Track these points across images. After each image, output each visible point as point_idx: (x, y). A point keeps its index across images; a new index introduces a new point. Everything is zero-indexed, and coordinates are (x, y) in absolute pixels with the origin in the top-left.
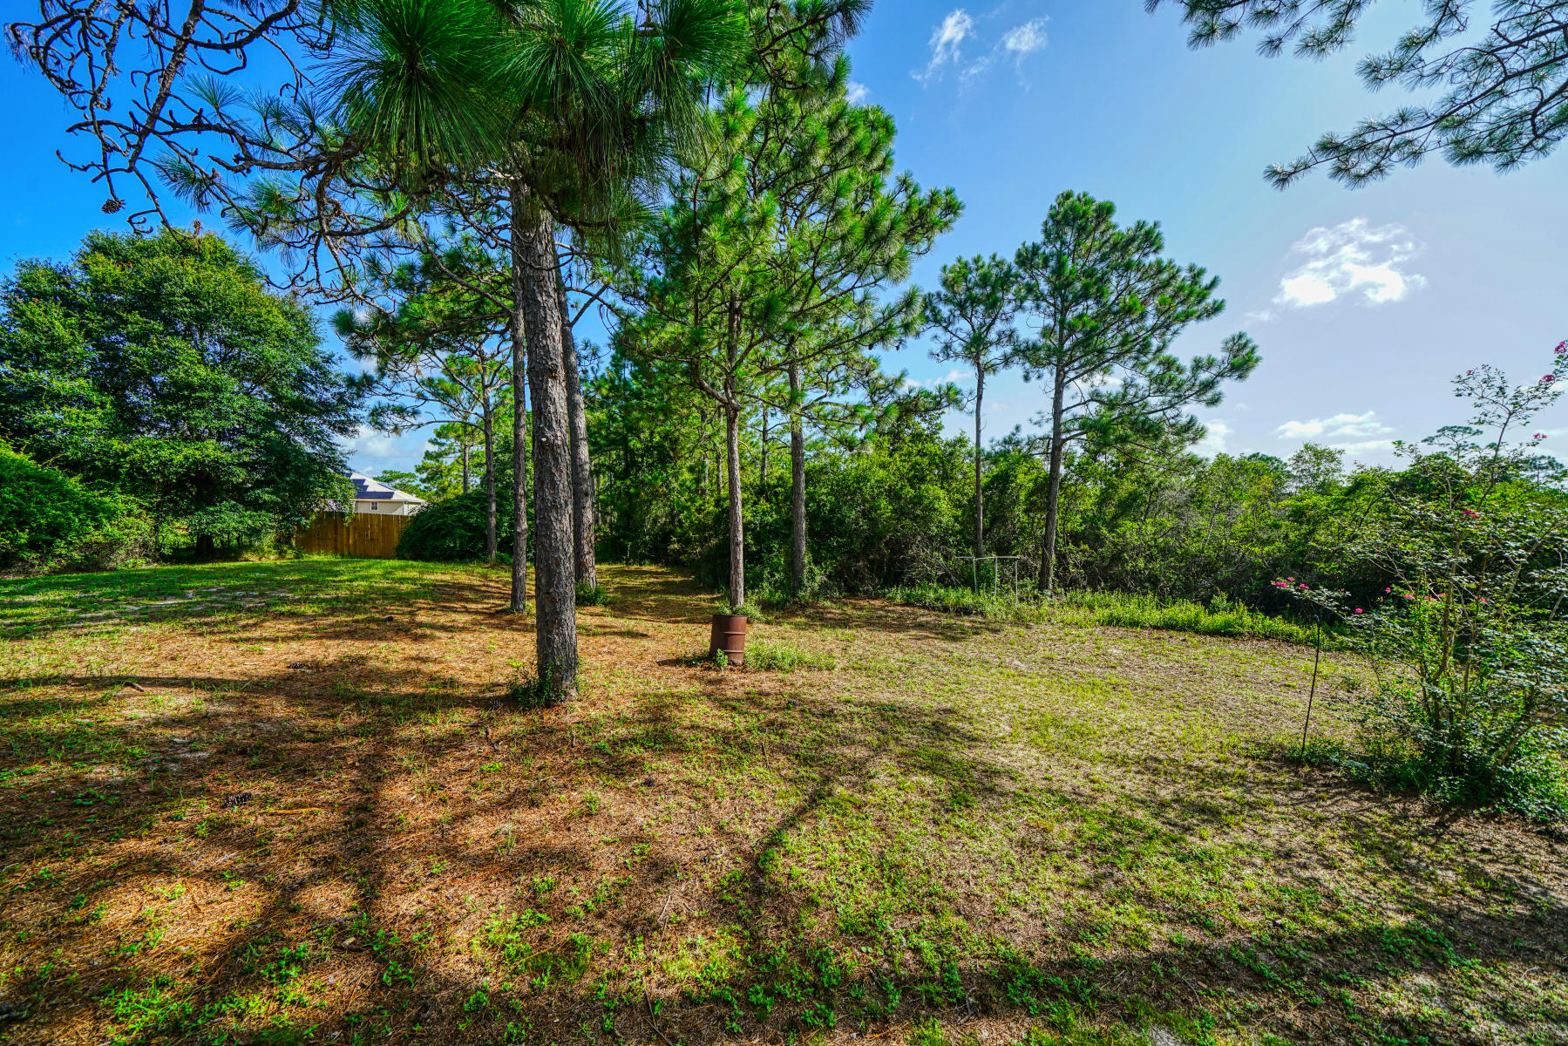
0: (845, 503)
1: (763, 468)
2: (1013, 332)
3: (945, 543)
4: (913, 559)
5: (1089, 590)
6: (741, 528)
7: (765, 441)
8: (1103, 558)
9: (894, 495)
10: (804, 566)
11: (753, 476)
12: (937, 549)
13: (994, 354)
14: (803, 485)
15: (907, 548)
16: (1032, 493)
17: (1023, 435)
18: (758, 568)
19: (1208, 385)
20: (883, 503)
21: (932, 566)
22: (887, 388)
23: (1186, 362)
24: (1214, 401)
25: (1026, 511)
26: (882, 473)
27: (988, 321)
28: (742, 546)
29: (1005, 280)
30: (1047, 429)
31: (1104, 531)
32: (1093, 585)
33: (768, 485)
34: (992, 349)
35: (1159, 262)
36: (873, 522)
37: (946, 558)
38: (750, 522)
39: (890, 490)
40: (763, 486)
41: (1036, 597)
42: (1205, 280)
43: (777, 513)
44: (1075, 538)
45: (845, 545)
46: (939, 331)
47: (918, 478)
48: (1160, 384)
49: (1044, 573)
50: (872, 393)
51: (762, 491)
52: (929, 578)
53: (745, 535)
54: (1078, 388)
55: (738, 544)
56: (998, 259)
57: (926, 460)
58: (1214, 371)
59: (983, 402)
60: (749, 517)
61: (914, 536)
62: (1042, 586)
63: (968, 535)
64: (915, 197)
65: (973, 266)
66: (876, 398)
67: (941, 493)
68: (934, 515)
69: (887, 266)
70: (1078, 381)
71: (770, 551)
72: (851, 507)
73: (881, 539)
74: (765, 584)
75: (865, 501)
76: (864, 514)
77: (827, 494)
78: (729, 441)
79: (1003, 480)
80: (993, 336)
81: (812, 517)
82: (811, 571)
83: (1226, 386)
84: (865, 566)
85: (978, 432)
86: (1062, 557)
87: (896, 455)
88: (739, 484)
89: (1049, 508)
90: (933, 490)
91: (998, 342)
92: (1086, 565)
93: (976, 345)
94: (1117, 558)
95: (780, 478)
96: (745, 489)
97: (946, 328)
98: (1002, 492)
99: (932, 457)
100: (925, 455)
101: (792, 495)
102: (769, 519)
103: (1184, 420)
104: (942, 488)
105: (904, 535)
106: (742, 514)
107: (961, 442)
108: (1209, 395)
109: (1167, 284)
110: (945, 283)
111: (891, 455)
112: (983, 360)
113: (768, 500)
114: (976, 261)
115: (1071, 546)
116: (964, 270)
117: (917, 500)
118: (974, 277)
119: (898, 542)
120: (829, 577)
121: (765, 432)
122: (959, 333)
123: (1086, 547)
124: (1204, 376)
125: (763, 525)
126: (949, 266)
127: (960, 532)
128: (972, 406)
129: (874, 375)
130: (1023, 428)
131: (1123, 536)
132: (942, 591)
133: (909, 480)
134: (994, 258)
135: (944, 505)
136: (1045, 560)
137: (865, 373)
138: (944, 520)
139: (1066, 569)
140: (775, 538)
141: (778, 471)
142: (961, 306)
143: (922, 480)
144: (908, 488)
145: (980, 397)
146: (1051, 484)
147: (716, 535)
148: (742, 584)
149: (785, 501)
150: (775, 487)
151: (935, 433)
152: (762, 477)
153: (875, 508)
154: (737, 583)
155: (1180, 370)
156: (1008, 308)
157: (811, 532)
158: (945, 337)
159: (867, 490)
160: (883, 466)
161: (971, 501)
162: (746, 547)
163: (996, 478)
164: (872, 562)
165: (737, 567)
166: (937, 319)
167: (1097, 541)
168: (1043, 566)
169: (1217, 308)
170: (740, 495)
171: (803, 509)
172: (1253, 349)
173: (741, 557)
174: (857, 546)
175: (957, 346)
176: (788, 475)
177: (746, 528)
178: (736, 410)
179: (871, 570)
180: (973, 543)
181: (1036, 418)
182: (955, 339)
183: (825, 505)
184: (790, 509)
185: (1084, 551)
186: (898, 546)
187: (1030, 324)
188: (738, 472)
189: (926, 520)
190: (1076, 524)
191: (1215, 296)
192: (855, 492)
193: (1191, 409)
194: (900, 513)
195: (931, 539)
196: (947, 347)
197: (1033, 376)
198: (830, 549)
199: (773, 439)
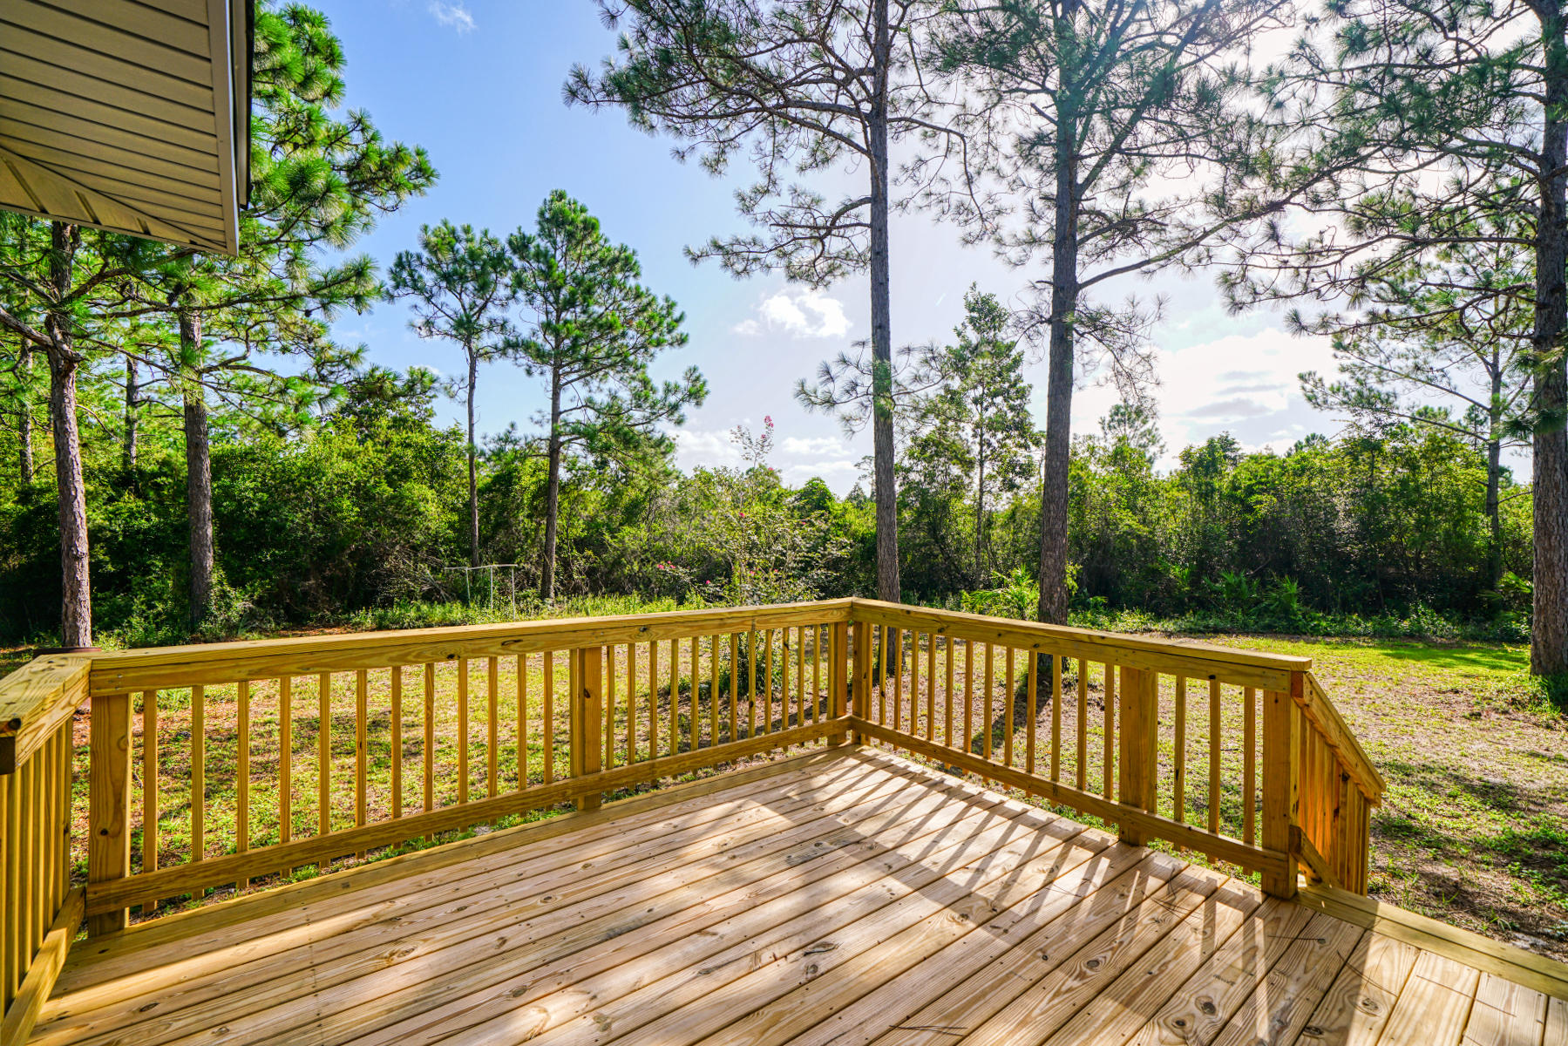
0: (286, 503)
1: (128, 447)
2: (505, 322)
3: (435, 553)
4: (390, 573)
5: (590, 595)
6: (83, 534)
7: (131, 402)
8: (605, 563)
9: (362, 493)
10: (210, 587)
11: (109, 456)
12: (424, 561)
13: (488, 340)
14: (207, 475)
15: (382, 560)
16: (534, 497)
17: (517, 434)
18: (119, 599)
19: (675, 407)
20: (346, 503)
21: (415, 580)
22: (342, 360)
23: (658, 383)
24: (679, 422)
25: (529, 516)
26: (345, 465)
27: (480, 302)
28: (86, 561)
29: (498, 262)
30: (546, 431)
31: (607, 537)
32: (595, 590)
33: (141, 472)
34: (484, 334)
35: (637, 288)
36: (332, 527)
37: (434, 570)
38: (101, 529)
39: (358, 487)
40: (129, 473)
41: (537, 607)
42: (676, 314)
43: (158, 514)
44: (580, 544)
45: (284, 559)
46: (418, 300)
47: (399, 474)
48: (639, 399)
49: (546, 581)
50: (320, 365)
51: (126, 480)
52: (411, 595)
53: (91, 548)
54: (574, 393)
55: (78, 558)
56: (490, 236)
57: (410, 452)
58: (680, 396)
59: (476, 392)
60: (99, 519)
61: (393, 546)
62: (544, 595)
63: (463, 543)
64: (375, 146)
65: (463, 235)
66: (324, 372)
67: (430, 494)
68: (418, 520)
69: (325, 229)
70: (576, 384)
71: (147, 571)
72: (294, 510)
73: (343, 549)
74: (135, 620)
75: (318, 500)
76: (317, 518)
77: (255, 490)
78: (56, 404)
79: (505, 481)
80: (484, 321)
81: (225, 522)
82: (224, 595)
83: (687, 409)
84: (319, 585)
85: (471, 425)
86: (566, 564)
87: (369, 443)
88: (78, 469)
89: (548, 513)
90: (418, 491)
91: (490, 329)
92: (590, 572)
93: (466, 328)
94: (617, 563)
95: (165, 463)
96: (89, 475)
97: (429, 300)
98: (506, 494)
99: (419, 448)
100: (408, 446)
101: (188, 489)
102: (144, 524)
103: (657, 436)
104: (431, 487)
105: (376, 545)
106: (85, 515)
107: (455, 434)
108: (676, 415)
109: (644, 310)
110: (426, 245)
111: (361, 442)
112: (475, 344)
113: (140, 495)
114: (467, 230)
115: (575, 553)
116: (449, 238)
117: (397, 500)
118: (461, 248)
119: (368, 552)
120: (259, 603)
121: (131, 389)
122: (444, 309)
123: (590, 553)
124: (672, 399)
125: (130, 533)
126: (432, 227)
127: (456, 541)
128: (463, 394)
129: (322, 342)
130: (519, 425)
131: (622, 541)
132: (425, 608)
133: (388, 476)
134: (486, 233)
135: (432, 509)
136: (546, 567)
137: (308, 339)
138: (433, 526)
139: (571, 576)
140: (157, 552)
141: (159, 451)
142: (446, 277)
143: (406, 476)
144: (385, 486)
145: (472, 386)
146: (550, 488)
147: (22, 549)
148: (87, 615)
149: (174, 497)
150: (154, 475)
151: (424, 420)
152: (126, 458)
153: (334, 511)
154: (76, 616)
155: (654, 390)
156: (502, 292)
157: (223, 542)
158: (428, 310)
159: (321, 487)
160: (349, 456)
161: (469, 505)
162: (95, 567)
163: (497, 479)
164: (330, 580)
165: (75, 594)
166: (417, 287)
167: (601, 547)
168: (544, 573)
169: (682, 341)
170: (81, 486)
171: (208, 508)
172: (704, 383)
173: (84, 576)
174: (305, 559)
175: (443, 323)
176: (179, 458)
177: (94, 536)
178: (72, 361)
179: (327, 590)
180: (468, 553)
181: (537, 417)
182: (440, 314)
183: (250, 504)
184: (185, 511)
185: (587, 558)
186: (368, 559)
187: (526, 318)
188: (75, 451)
189: (409, 526)
190: (578, 530)
191: (681, 329)
192: (302, 488)
193: (663, 427)
194: (369, 517)
195: (415, 548)
196: (429, 323)
197: (536, 370)
198: (260, 566)
199: (149, 400)
